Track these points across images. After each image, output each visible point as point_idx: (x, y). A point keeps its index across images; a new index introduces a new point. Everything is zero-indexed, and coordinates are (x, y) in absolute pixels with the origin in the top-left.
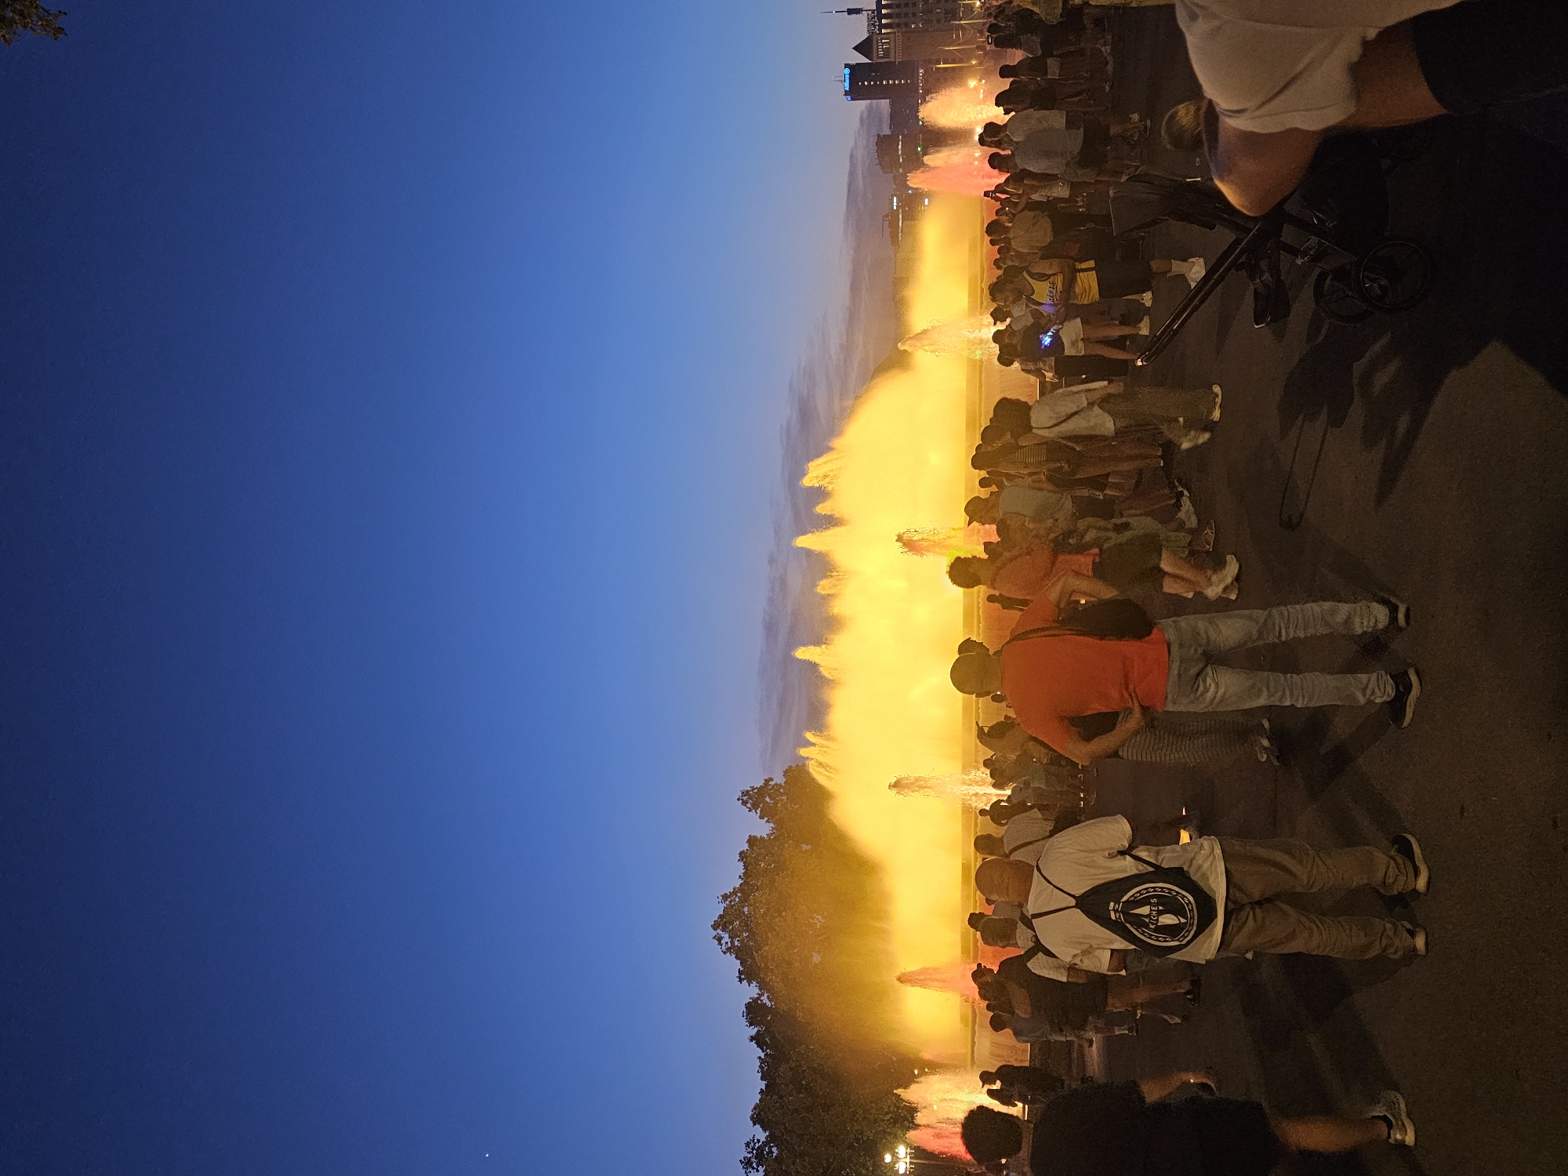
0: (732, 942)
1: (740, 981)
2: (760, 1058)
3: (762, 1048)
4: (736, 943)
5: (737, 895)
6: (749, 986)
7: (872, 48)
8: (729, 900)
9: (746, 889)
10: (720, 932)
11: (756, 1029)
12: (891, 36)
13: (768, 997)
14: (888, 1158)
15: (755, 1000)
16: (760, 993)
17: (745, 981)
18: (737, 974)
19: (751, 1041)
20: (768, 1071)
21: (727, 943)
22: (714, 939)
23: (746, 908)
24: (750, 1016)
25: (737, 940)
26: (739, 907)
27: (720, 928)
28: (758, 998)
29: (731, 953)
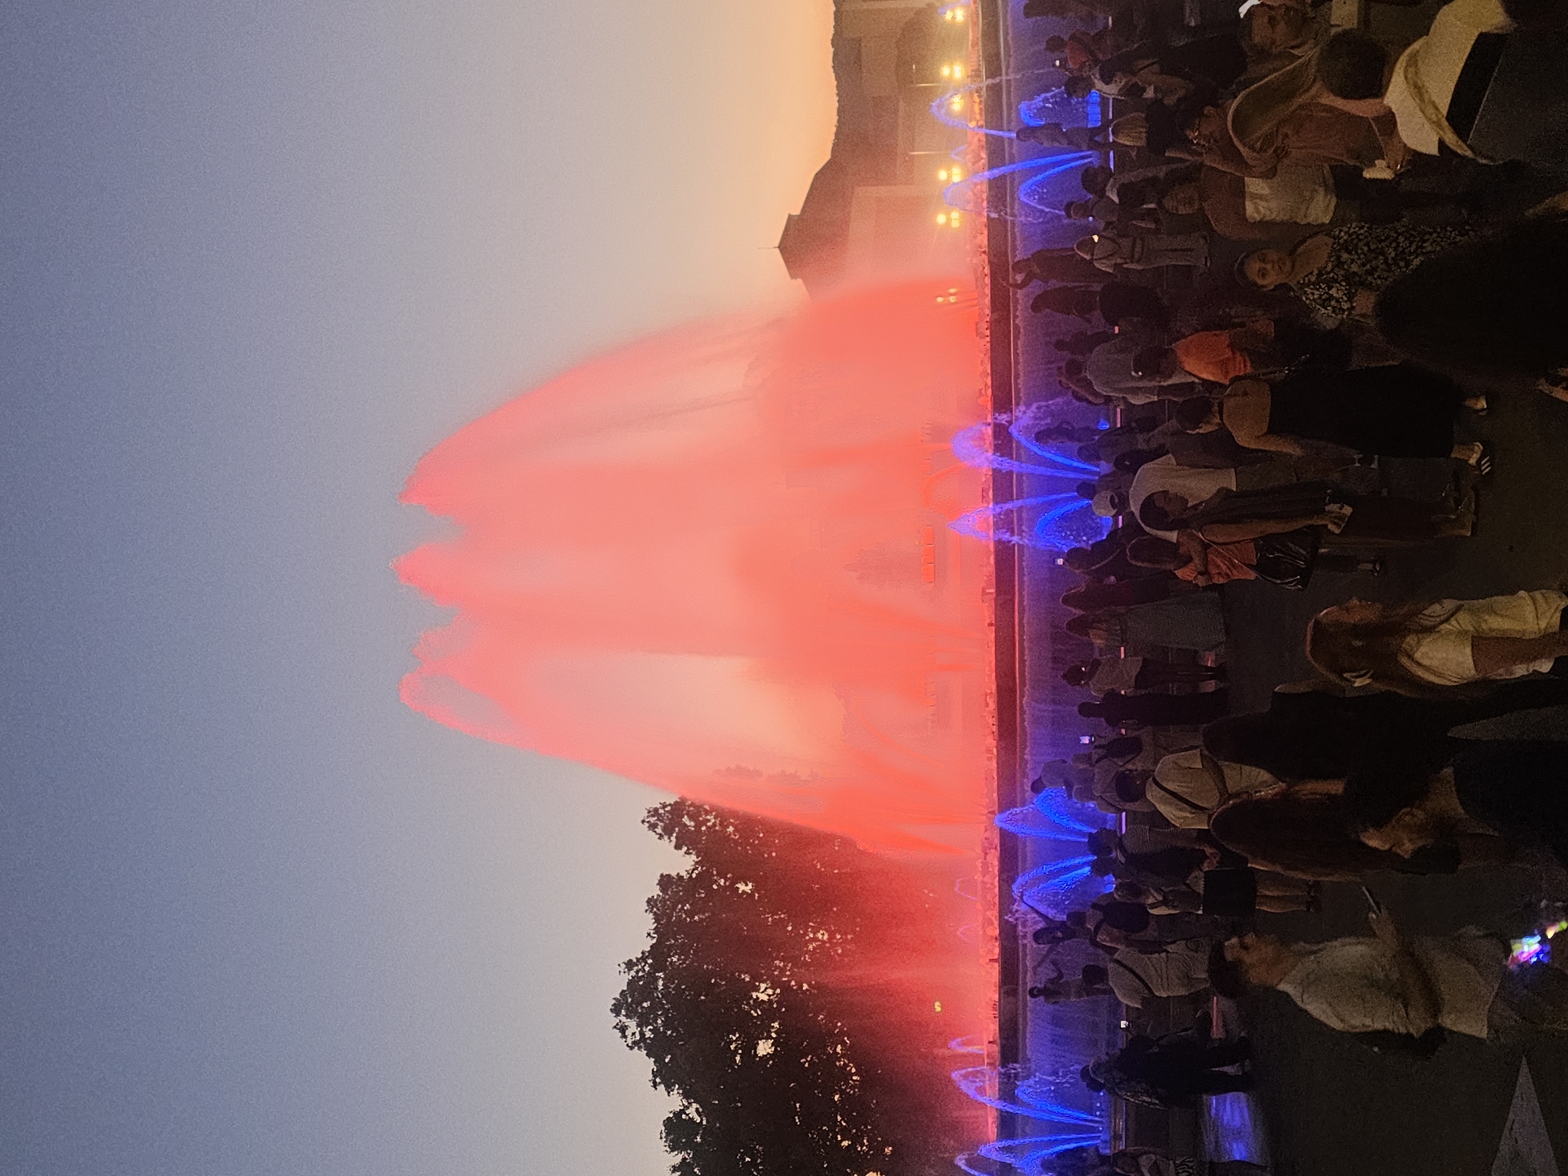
0: (642, 1034)
1: (655, 1085)
4: (648, 1034)
5: (646, 963)
6: (669, 1093)
8: (635, 968)
9: (657, 953)
11: (680, 1157)
13: (697, 1110)
15: (678, 1114)
16: (686, 1104)
17: (662, 1086)
18: (651, 1077)
21: (634, 1034)
22: (615, 1027)
23: (661, 982)
24: (672, 1137)
25: (650, 1030)
26: (651, 979)
27: (623, 1012)
28: (682, 1112)
29: (640, 1048)
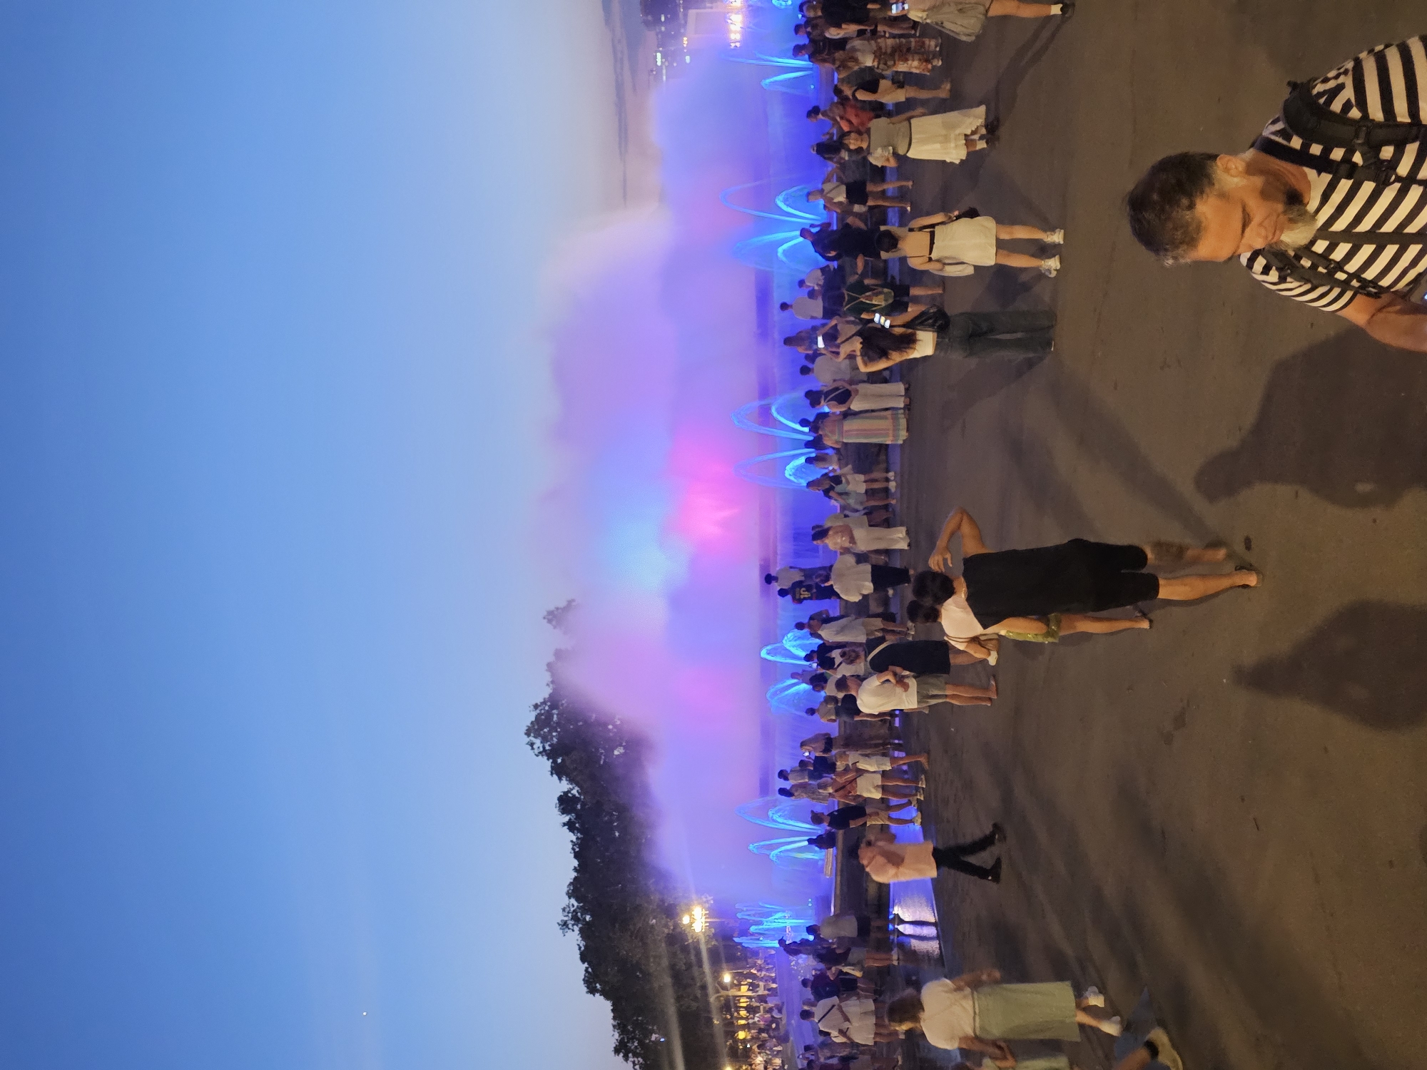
0: (544, 747)
1: (552, 777)
3: (573, 832)
4: (547, 746)
5: (546, 705)
8: (540, 708)
9: (553, 699)
13: (578, 791)
14: (685, 920)
15: (566, 793)
16: (571, 786)
18: (549, 772)
19: (564, 826)
20: (579, 852)
21: (539, 747)
22: (527, 744)
23: (555, 716)
24: (562, 807)
25: (549, 745)
26: (549, 715)
27: (532, 735)
28: (569, 791)
29: (542, 756)
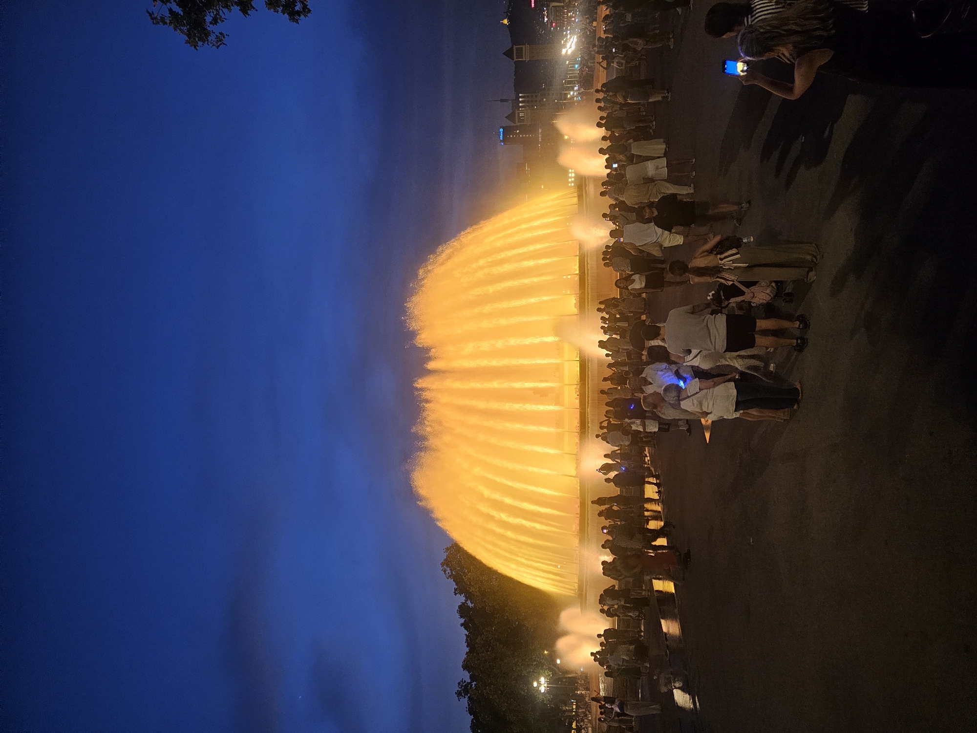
0: (452, 573)
1: (456, 594)
2: (466, 635)
3: (467, 630)
4: (454, 573)
5: (453, 548)
6: (460, 596)
7: (515, 117)
10: (445, 567)
11: (464, 620)
12: (525, 111)
13: (470, 603)
14: (535, 684)
16: (466, 600)
18: (454, 590)
19: (462, 625)
20: (470, 642)
21: (449, 573)
22: (442, 571)
24: (461, 613)
28: (465, 603)
29: (451, 578)
